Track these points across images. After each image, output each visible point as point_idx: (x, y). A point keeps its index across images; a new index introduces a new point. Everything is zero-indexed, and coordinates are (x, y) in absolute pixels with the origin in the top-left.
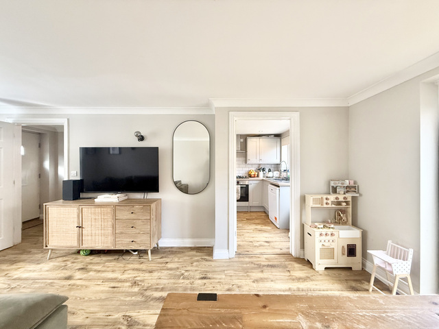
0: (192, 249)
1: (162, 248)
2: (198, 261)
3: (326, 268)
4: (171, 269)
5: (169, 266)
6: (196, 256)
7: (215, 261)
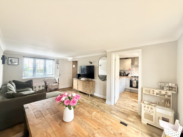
0: (102, 99)
1: (95, 96)
2: (100, 102)
3: (147, 124)
4: (92, 101)
5: (92, 100)
6: (101, 101)
7: (105, 104)
